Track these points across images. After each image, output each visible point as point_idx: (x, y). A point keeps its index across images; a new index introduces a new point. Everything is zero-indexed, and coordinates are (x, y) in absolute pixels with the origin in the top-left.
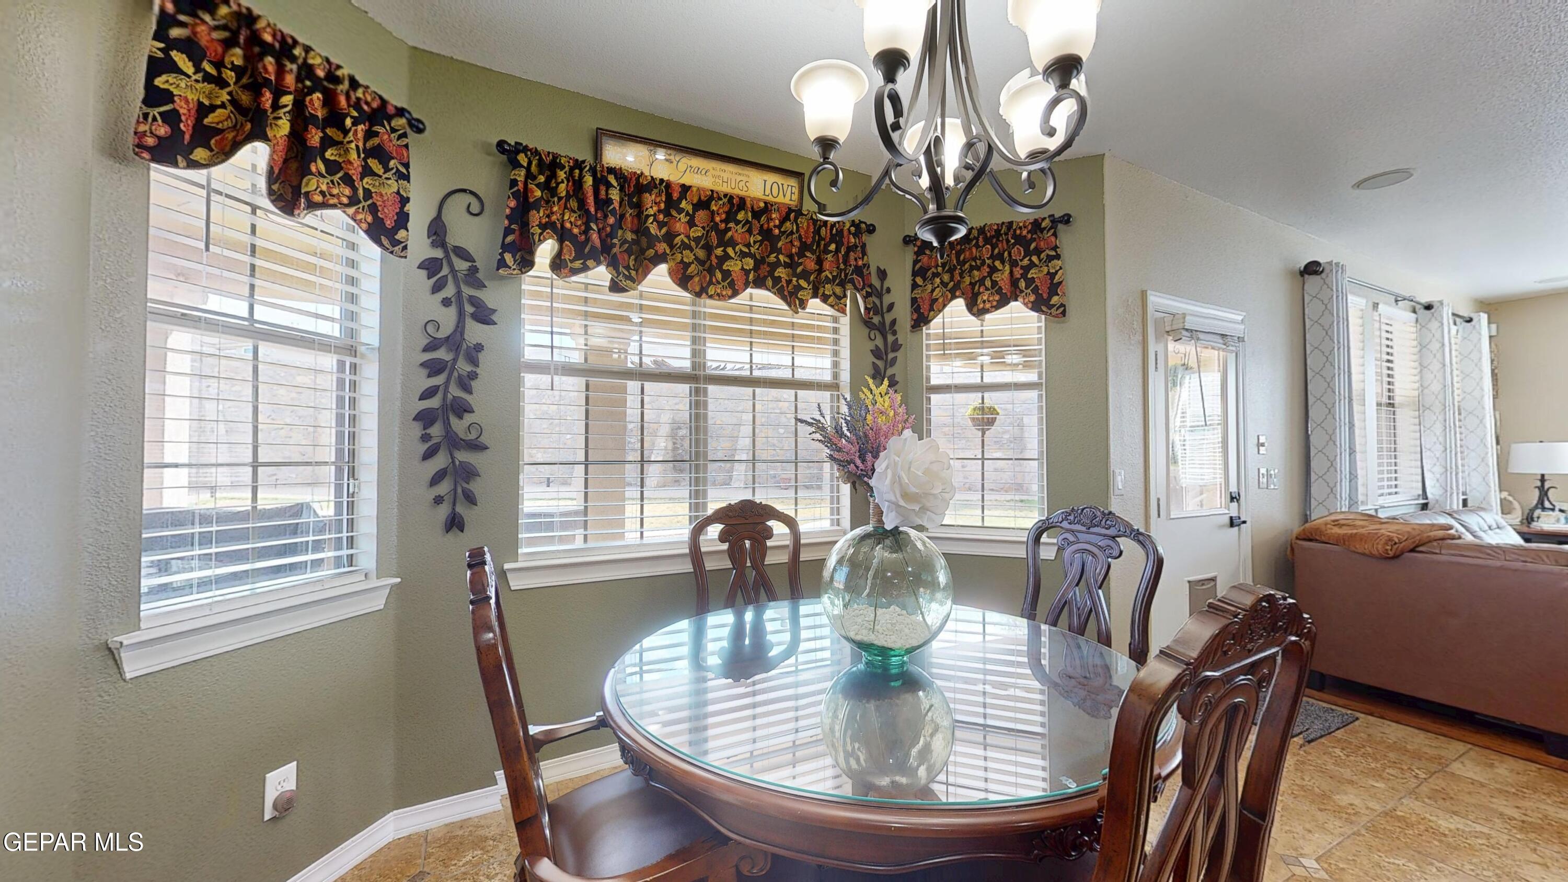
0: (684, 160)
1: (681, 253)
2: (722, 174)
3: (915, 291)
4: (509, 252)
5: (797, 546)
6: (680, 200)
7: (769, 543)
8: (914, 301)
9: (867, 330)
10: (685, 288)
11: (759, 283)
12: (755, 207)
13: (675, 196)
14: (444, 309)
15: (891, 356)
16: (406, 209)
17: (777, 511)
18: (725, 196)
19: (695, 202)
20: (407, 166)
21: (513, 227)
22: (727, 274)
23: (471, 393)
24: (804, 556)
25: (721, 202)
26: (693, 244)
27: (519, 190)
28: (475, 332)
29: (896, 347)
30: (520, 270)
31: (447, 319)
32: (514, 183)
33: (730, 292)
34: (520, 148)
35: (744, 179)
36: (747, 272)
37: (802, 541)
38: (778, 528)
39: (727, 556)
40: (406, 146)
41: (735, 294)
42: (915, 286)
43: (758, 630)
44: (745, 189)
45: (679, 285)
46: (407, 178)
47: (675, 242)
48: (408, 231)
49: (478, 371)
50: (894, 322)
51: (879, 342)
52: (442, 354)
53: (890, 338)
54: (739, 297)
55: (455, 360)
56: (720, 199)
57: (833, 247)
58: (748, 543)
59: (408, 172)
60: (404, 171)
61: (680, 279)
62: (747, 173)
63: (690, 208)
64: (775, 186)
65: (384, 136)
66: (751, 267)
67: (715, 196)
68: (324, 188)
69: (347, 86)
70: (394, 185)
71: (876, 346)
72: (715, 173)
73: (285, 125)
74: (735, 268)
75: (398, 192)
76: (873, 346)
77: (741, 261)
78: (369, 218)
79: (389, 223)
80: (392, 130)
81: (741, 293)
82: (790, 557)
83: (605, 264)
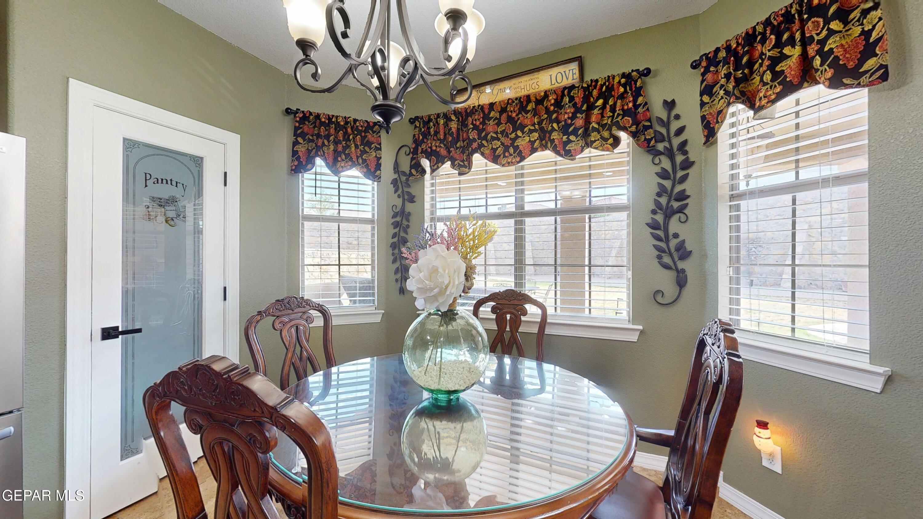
0: (496, 87)
1: (491, 144)
2: (520, 85)
3: (703, 110)
4: (413, 169)
5: (543, 323)
6: (489, 113)
7: (523, 318)
8: (703, 118)
9: (651, 157)
10: (496, 163)
11: (544, 147)
12: (538, 98)
13: (486, 111)
14: (398, 199)
15: (680, 174)
16: (379, 162)
17: (531, 298)
18: (516, 99)
19: (499, 110)
20: (380, 144)
21: (414, 156)
22: (516, 148)
23: (407, 234)
24: (548, 331)
25: (514, 104)
26: (500, 136)
27: (416, 139)
28: (409, 207)
29: (687, 164)
30: (422, 175)
31: (399, 202)
32: (414, 136)
33: (518, 159)
34: (417, 118)
35: (535, 81)
36: (532, 143)
37: (548, 321)
38: (530, 308)
39: (495, 322)
40: (380, 136)
41: (523, 159)
42: (703, 104)
43: (515, 372)
44: (537, 87)
45: (493, 162)
46: (380, 149)
47: (488, 138)
48: (381, 170)
49: (410, 224)
50: (684, 143)
51: (666, 164)
52: (398, 219)
53: (679, 158)
54: (526, 160)
55: (402, 220)
56: (513, 102)
57: (600, 102)
58: (508, 317)
59: (381, 147)
60: (379, 147)
61: (492, 159)
62: (536, 76)
63: (497, 115)
64: (559, 75)
65: (369, 136)
66: (536, 138)
67: (510, 101)
68: (343, 165)
69: (352, 124)
70: (374, 154)
71: (662, 168)
72: (516, 86)
73: (332, 147)
74: (523, 142)
75: (376, 156)
76: (658, 169)
77: (529, 136)
78: (365, 170)
79: (372, 170)
80: (374, 132)
81: (528, 157)
82: (537, 330)
83: (449, 163)
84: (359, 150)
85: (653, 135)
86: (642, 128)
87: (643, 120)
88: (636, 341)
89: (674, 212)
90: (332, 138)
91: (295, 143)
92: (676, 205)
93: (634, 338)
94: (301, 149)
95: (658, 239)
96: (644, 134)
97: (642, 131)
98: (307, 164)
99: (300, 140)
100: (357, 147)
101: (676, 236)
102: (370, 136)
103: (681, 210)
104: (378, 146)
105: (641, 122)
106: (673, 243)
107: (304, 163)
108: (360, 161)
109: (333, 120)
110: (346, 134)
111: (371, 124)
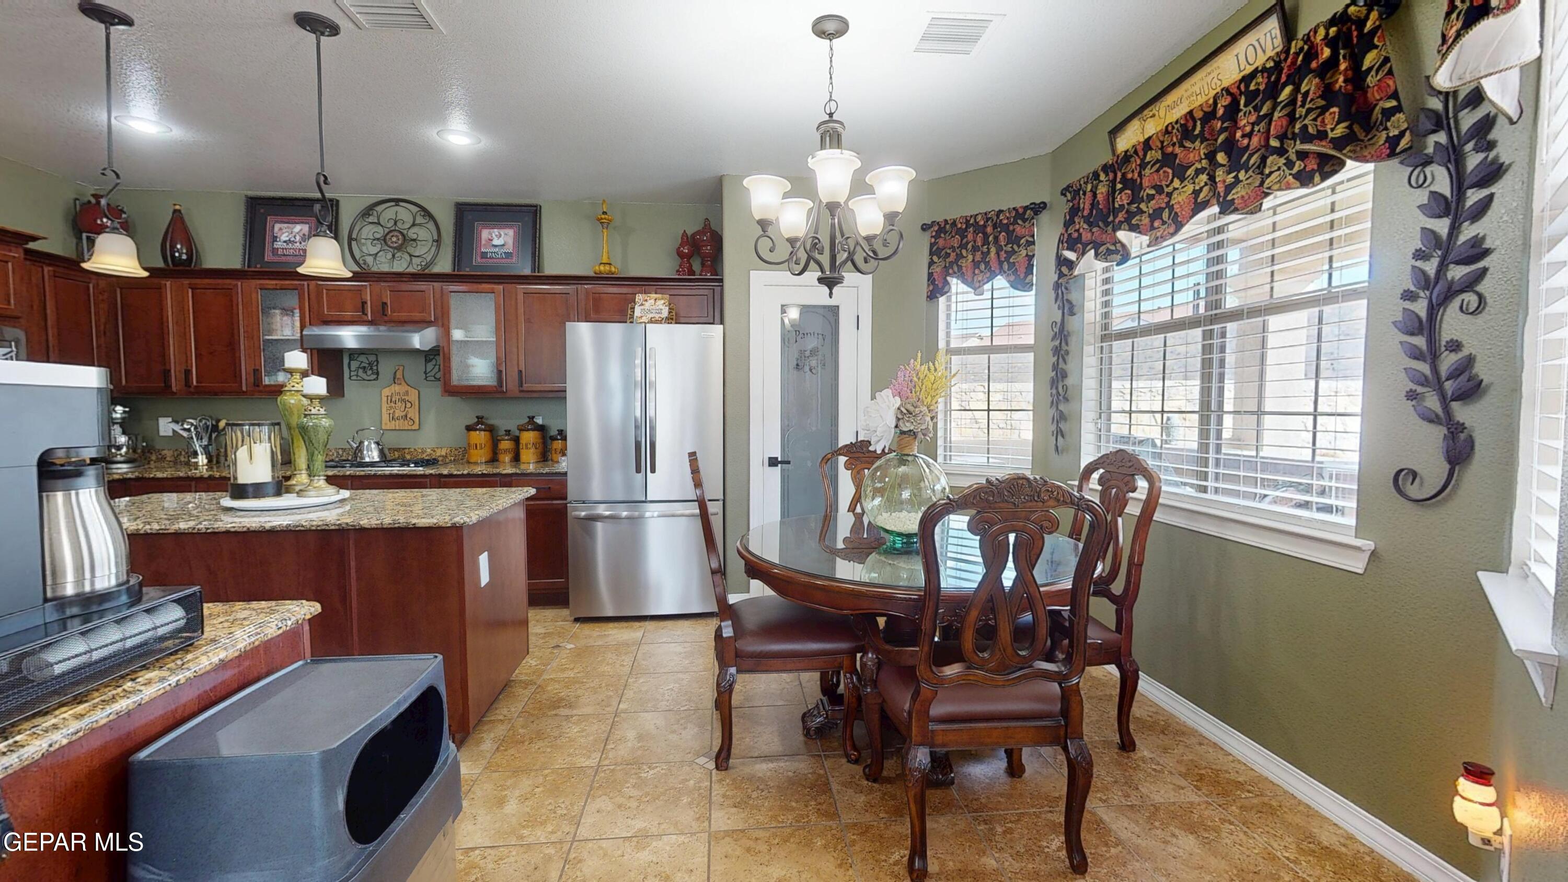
0: (1163, 104)
2: (1193, 89)
6: (1145, 155)
12: (1206, 109)
13: (1142, 154)
14: (1057, 313)
15: (1473, 198)
16: (1031, 262)
18: (1178, 121)
19: (1159, 146)
20: (1033, 236)
22: (1172, 209)
25: (1175, 131)
28: (1069, 323)
29: (1492, 173)
30: (1071, 275)
31: (1057, 318)
33: (1173, 228)
34: (1068, 188)
35: (1215, 74)
36: (1197, 194)
40: (1033, 225)
41: (1179, 226)
44: (1219, 83)
46: (1033, 243)
48: (1032, 274)
49: (1070, 348)
50: (1484, 123)
51: (1441, 180)
52: (1056, 343)
53: (1473, 160)
54: (1183, 230)
55: (1061, 344)
56: (1173, 127)
57: (1286, 93)
59: (1034, 239)
62: (1215, 65)
63: (1159, 155)
64: (1250, 49)
65: (1018, 228)
66: (1202, 184)
67: (1170, 128)
68: (980, 279)
69: (995, 218)
70: (1024, 253)
71: (1433, 194)
72: (1189, 93)
73: (970, 257)
74: (1182, 196)
75: (1027, 255)
76: (1422, 196)
77: (1194, 183)
78: (1012, 278)
79: (1022, 276)
80: (1024, 221)
81: (1188, 221)
82: (1139, 511)
83: (1093, 251)
84: (1003, 253)
85: (1405, 126)
86: (1380, 116)
87: (1381, 99)
88: (1360, 571)
89: (1451, 293)
90: (970, 246)
91: (931, 263)
92: (1457, 272)
93: (1357, 565)
94: (937, 269)
95: (1417, 355)
96: (1386, 129)
97: (1381, 124)
98: (943, 287)
99: (935, 258)
100: (999, 249)
101: (1455, 346)
102: (1019, 230)
103: (1471, 284)
104: (1031, 239)
105: (1376, 105)
106: (1448, 361)
107: (940, 286)
108: (1006, 266)
109: (971, 222)
110: (986, 236)
111: (1021, 211)
